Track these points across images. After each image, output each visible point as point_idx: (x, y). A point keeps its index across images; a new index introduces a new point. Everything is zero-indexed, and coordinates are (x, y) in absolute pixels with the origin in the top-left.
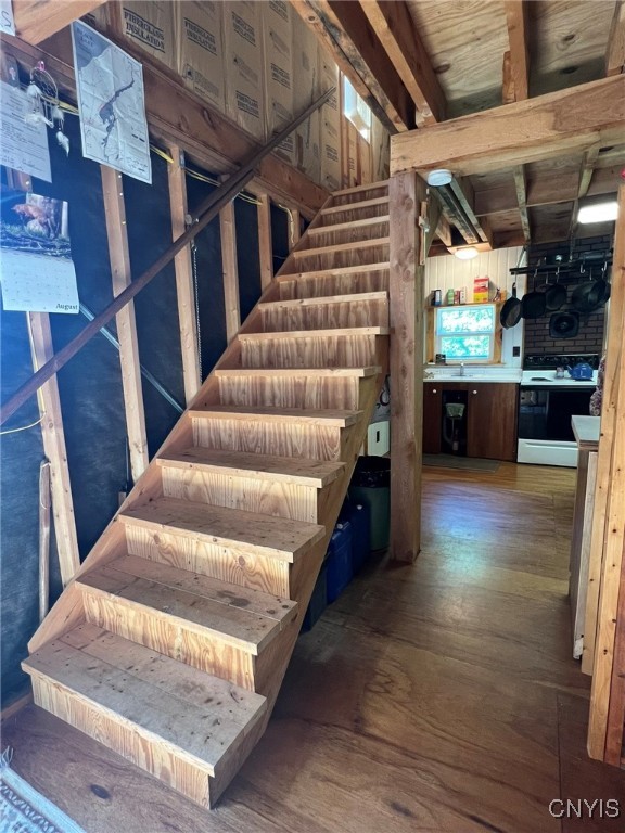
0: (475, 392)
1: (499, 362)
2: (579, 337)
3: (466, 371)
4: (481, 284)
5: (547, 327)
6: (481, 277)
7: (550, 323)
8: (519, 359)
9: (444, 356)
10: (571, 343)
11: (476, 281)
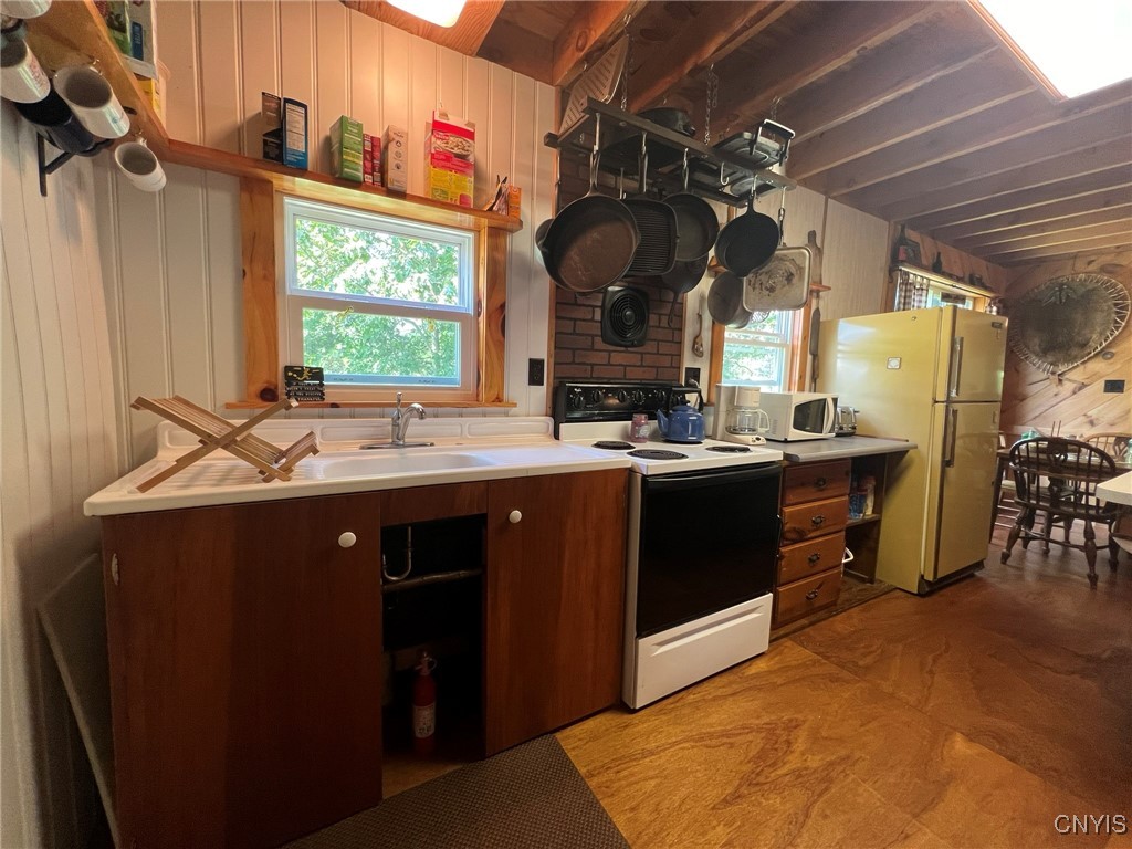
0: (516, 515)
1: (499, 400)
2: (650, 347)
3: (414, 428)
4: (453, 144)
5: (598, 316)
6: (453, 121)
7: (603, 307)
8: (541, 393)
9: (317, 374)
10: (636, 359)
11: (439, 127)
